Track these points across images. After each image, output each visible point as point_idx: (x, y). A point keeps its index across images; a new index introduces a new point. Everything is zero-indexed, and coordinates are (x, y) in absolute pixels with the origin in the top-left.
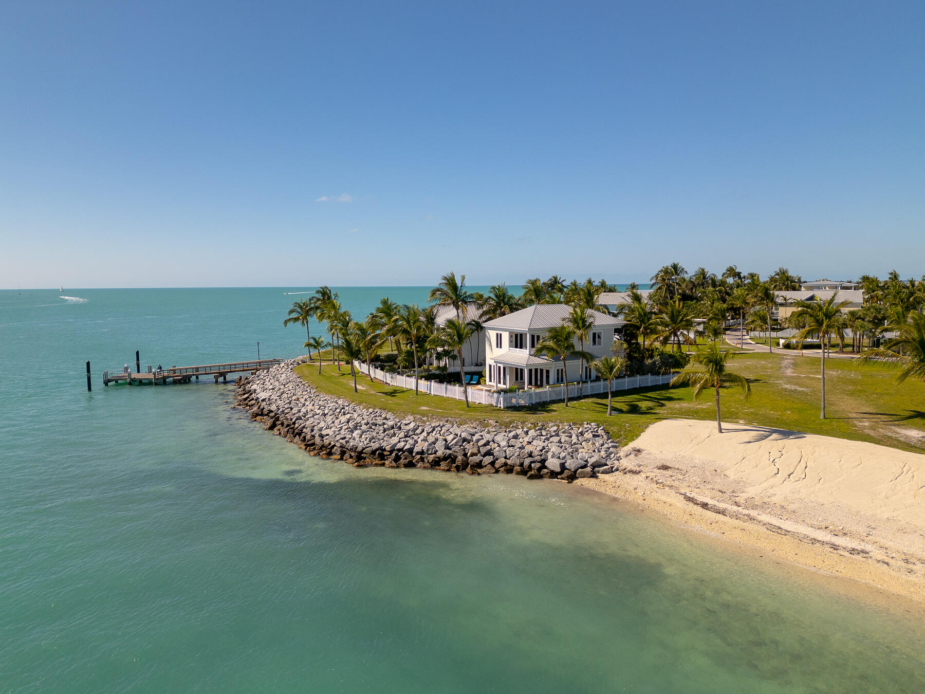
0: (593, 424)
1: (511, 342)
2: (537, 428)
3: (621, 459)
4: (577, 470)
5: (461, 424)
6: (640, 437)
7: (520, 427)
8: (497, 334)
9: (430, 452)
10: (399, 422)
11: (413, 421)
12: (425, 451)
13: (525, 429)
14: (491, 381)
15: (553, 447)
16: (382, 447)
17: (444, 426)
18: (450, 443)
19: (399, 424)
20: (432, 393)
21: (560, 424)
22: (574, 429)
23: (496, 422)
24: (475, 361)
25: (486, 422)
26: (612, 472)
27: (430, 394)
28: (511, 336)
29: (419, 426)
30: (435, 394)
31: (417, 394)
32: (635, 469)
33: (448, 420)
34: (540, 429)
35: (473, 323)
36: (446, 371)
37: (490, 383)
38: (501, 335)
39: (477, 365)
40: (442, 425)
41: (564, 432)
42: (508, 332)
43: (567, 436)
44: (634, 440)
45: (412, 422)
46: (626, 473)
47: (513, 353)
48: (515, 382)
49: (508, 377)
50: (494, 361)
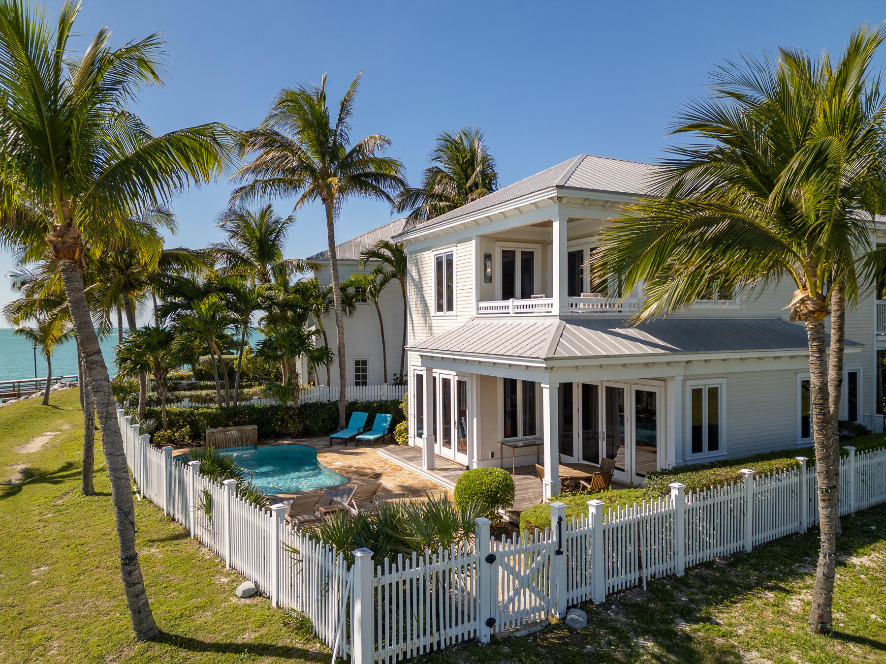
1: (488, 279)
8: (439, 261)
14: (420, 431)
24: (395, 368)
28: (488, 257)
37: (419, 442)
38: (450, 259)
42: (474, 242)
47: (495, 322)
48: (502, 444)
49: (475, 420)
50: (421, 356)
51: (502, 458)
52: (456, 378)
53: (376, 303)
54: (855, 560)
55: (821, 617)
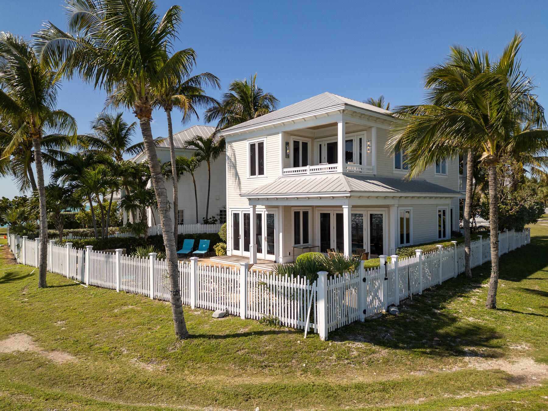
1: (287, 156)
8: (252, 146)
14: (237, 247)
20: (86, 280)
24: (202, 215)
27: (82, 281)
28: (287, 144)
30: (95, 282)
31: (43, 284)
35: (201, 144)
36: (146, 232)
37: (236, 253)
38: (261, 145)
39: (206, 222)
42: (280, 135)
47: (298, 179)
48: (294, 247)
49: (281, 234)
50: (250, 199)
51: (294, 256)
52: (266, 213)
53: (192, 175)
54: (482, 286)
55: (492, 301)
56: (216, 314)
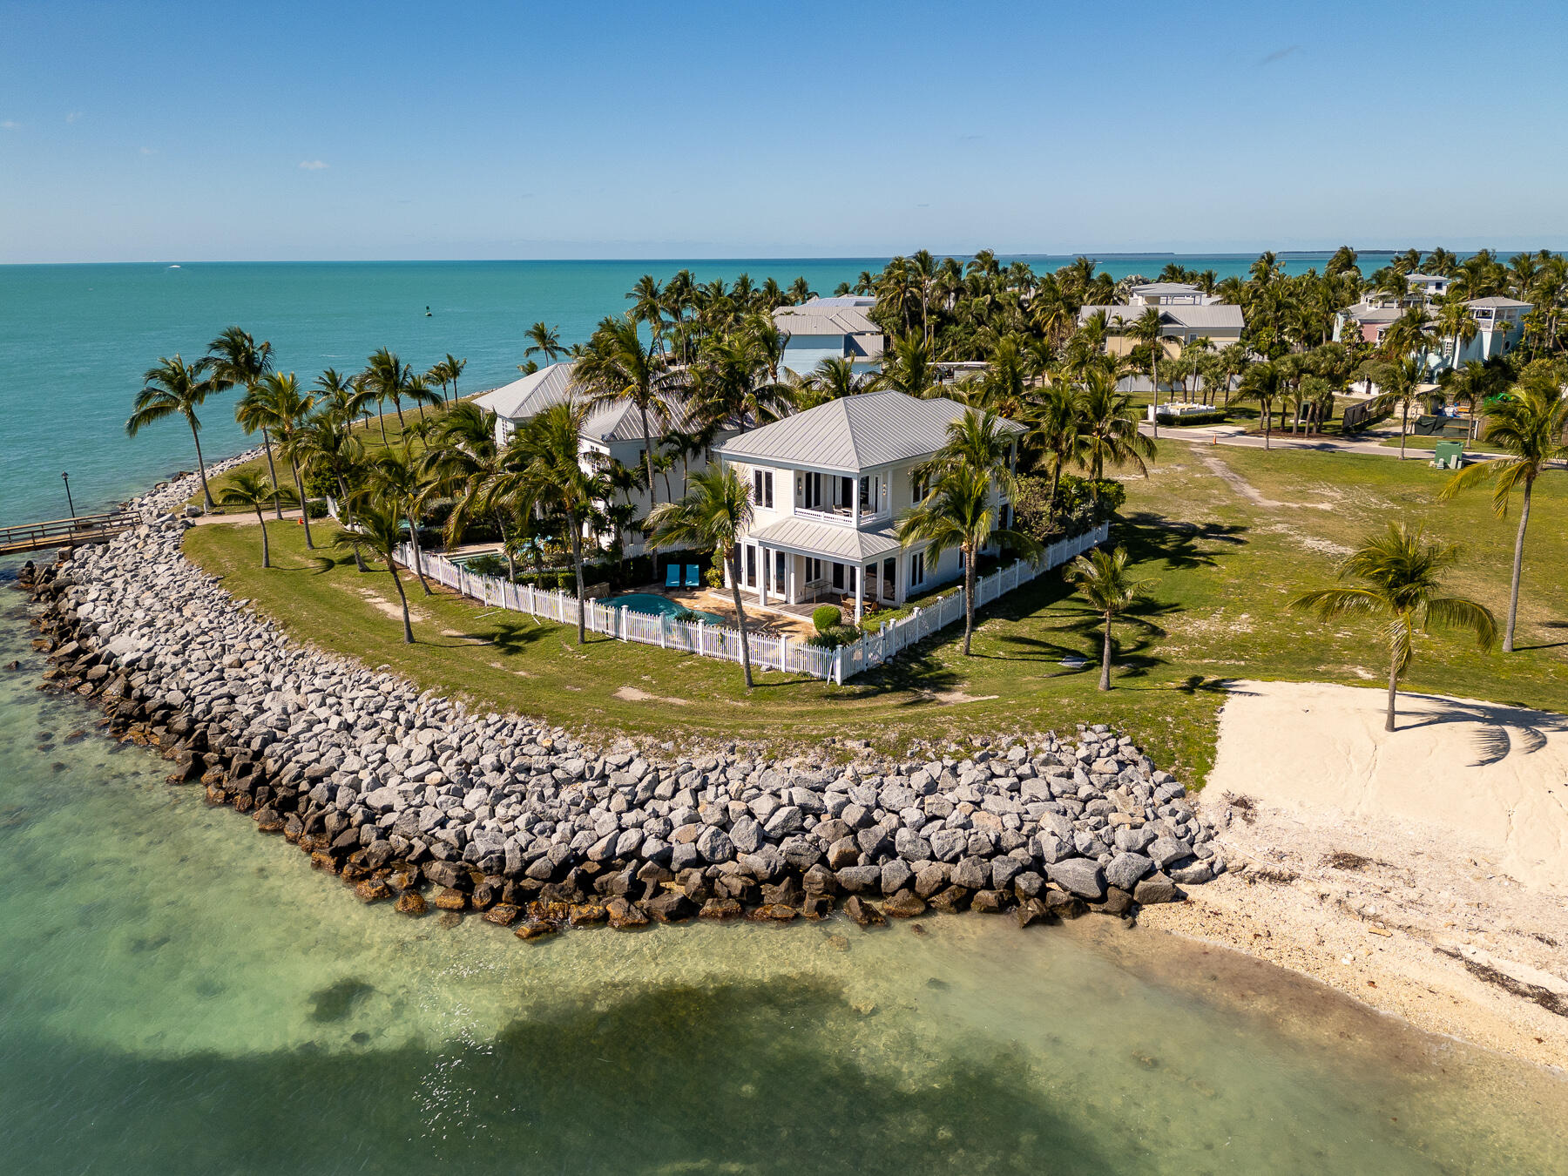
0: (1099, 728)
1: (798, 492)
2: (977, 755)
3: (1217, 833)
4: (1136, 883)
5: (776, 758)
6: (1220, 758)
7: (930, 754)
8: (758, 475)
9: (719, 856)
10: (596, 760)
11: (639, 756)
12: (706, 854)
13: (949, 762)
15: (1047, 814)
16: (576, 849)
17: (728, 765)
18: (767, 821)
19: (598, 767)
20: (624, 635)
21: (1026, 738)
22: (1064, 748)
23: (867, 745)
25: (838, 745)
26: (1215, 876)
27: (617, 637)
29: (657, 770)
30: (632, 638)
31: (591, 641)
32: (1275, 868)
33: (734, 746)
34: (983, 759)
40: (722, 763)
41: (1045, 763)
42: (792, 472)
43: (1061, 775)
44: (1211, 768)
45: (637, 760)
46: (1252, 881)
47: (812, 524)
49: (792, 574)
50: (761, 542)
51: (806, 591)
55: (967, 650)
56: (764, 668)
